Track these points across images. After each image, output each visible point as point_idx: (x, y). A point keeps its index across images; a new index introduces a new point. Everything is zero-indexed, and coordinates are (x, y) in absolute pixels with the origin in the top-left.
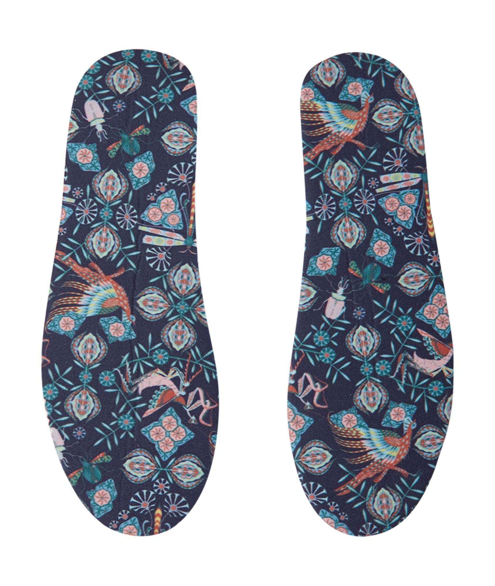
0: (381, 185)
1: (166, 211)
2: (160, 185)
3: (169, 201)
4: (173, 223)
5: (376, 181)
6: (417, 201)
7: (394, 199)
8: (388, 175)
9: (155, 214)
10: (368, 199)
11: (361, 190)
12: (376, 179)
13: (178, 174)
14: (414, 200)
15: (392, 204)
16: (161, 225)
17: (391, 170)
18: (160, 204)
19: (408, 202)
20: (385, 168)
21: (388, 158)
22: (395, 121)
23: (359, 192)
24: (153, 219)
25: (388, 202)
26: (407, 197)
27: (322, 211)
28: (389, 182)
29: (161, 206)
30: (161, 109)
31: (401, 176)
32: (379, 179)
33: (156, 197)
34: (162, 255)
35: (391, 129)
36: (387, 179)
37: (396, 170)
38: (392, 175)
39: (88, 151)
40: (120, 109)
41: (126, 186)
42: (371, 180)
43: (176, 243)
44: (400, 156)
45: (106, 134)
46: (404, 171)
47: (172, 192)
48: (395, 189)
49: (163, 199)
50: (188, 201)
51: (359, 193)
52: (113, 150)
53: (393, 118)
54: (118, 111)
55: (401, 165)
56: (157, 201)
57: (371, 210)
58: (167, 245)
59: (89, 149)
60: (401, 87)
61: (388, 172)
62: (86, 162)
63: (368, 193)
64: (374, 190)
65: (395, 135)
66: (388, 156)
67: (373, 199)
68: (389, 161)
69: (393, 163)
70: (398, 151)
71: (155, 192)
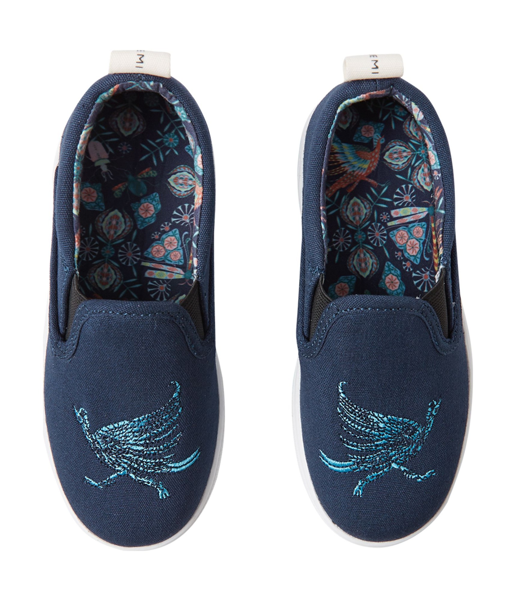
0: (392, 219)
1: (169, 248)
2: (165, 225)
3: (172, 239)
4: (175, 259)
5: (387, 215)
6: (424, 234)
7: (404, 232)
8: (398, 210)
9: (158, 251)
10: (380, 232)
11: (373, 224)
12: (387, 214)
13: (182, 214)
14: (421, 233)
15: (402, 237)
16: (164, 261)
17: (400, 205)
18: (164, 242)
19: (417, 235)
20: (396, 203)
21: (398, 194)
22: (404, 160)
23: (372, 225)
24: (156, 255)
25: (398, 235)
26: (415, 231)
27: (339, 244)
28: (399, 216)
29: (165, 244)
30: (167, 153)
31: (409, 210)
32: (390, 214)
33: (160, 236)
34: (163, 287)
35: (400, 167)
36: (397, 213)
37: (406, 205)
38: (402, 209)
39: (92, 190)
40: (126, 151)
41: (131, 226)
42: (383, 214)
43: (176, 277)
44: (409, 192)
45: (112, 174)
46: (412, 206)
47: (175, 231)
48: (404, 222)
49: (167, 237)
50: (190, 239)
51: (372, 227)
52: (118, 191)
53: (403, 158)
54: (124, 153)
55: (410, 201)
56: (161, 239)
57: (383, 242)
58: (168, 278)
59: (94, 188)
60: (409, 129)
61: (398, 207)
62: (90, 201)
63: (380, 227)
64: (386, 223)
65: (404, 173)
66: (398, 192)
67: (385, 232)
68: (399, 197)
69: (403, 199)
70: (407, 187)
71: (159, 231)
